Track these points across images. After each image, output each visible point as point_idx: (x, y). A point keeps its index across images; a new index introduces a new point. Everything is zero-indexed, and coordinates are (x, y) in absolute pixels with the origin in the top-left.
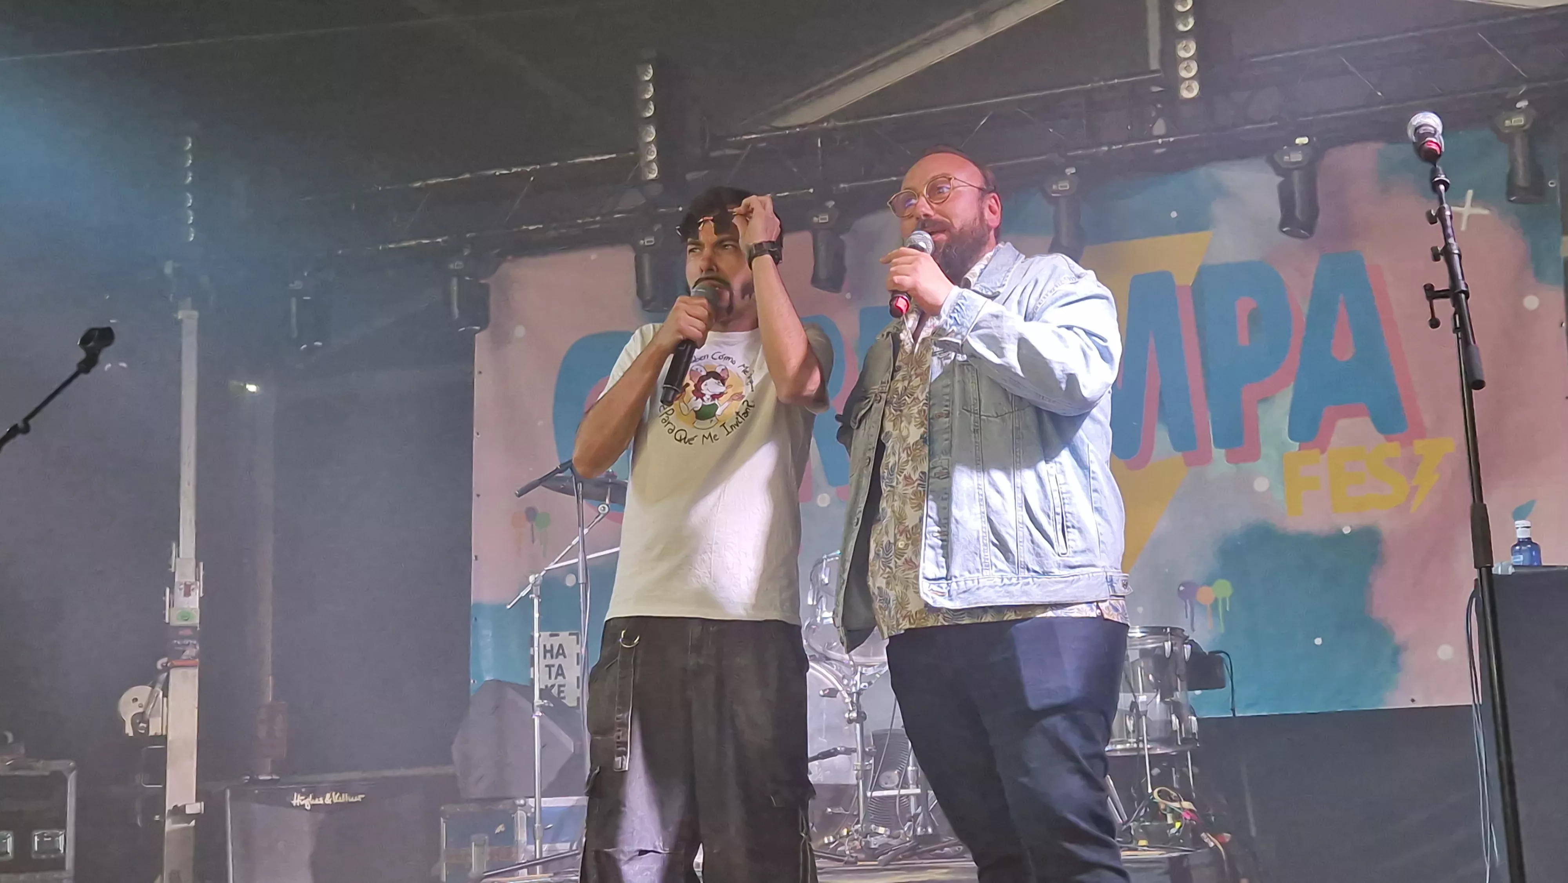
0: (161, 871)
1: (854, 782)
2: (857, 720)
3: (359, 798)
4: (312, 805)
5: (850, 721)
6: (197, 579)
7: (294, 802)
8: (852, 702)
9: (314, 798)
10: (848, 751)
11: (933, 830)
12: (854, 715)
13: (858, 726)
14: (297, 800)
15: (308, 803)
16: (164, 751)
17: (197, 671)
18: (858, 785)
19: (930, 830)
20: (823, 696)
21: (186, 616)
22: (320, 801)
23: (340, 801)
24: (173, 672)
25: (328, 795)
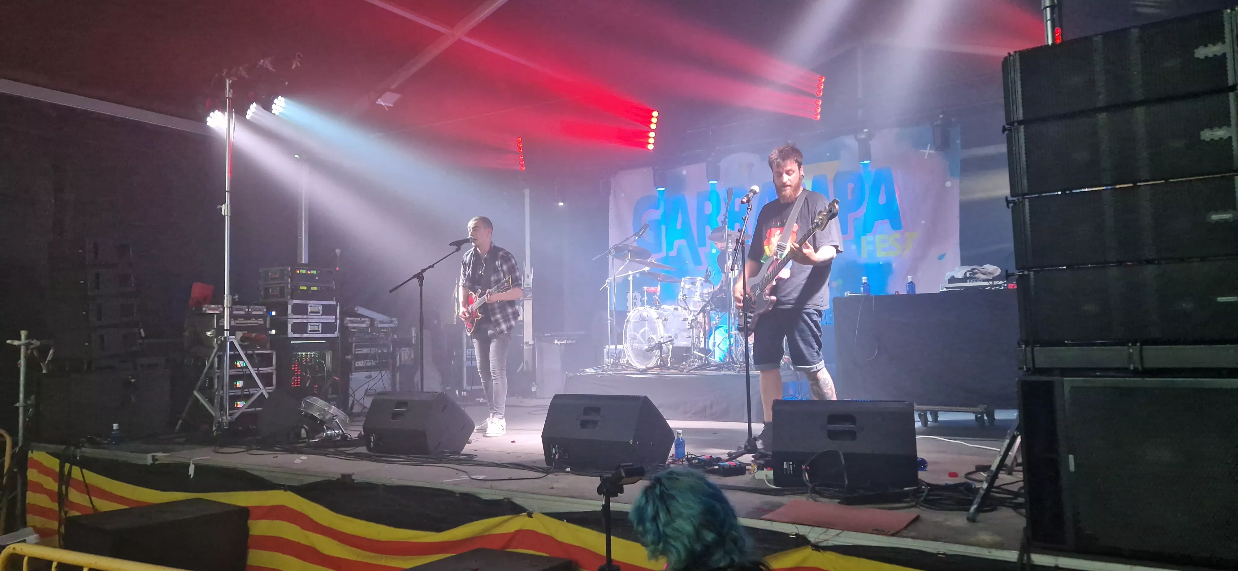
0: (523, 360)
1: (690, 346)
2: (691, 328)
3: (574, 342)
4: (561, 344)
5: (688, 329)
6: (531, 273)
7: (555, 343)
8: (689, 323)
9: (561, 341)
10: (690, 337)
11: (708, 362)
12: (689, 327)
13: (691, 330)
14: (556, 342)
15: (559, 343)
16: (523, 325)
17: (531, 301)
18: (691, 347)
19: (706, 362)
20: (684, 320)
21: (528, 285)
22: (562, 342)
23: (569, 342)
24: (524, 301)
25: (565, 341)
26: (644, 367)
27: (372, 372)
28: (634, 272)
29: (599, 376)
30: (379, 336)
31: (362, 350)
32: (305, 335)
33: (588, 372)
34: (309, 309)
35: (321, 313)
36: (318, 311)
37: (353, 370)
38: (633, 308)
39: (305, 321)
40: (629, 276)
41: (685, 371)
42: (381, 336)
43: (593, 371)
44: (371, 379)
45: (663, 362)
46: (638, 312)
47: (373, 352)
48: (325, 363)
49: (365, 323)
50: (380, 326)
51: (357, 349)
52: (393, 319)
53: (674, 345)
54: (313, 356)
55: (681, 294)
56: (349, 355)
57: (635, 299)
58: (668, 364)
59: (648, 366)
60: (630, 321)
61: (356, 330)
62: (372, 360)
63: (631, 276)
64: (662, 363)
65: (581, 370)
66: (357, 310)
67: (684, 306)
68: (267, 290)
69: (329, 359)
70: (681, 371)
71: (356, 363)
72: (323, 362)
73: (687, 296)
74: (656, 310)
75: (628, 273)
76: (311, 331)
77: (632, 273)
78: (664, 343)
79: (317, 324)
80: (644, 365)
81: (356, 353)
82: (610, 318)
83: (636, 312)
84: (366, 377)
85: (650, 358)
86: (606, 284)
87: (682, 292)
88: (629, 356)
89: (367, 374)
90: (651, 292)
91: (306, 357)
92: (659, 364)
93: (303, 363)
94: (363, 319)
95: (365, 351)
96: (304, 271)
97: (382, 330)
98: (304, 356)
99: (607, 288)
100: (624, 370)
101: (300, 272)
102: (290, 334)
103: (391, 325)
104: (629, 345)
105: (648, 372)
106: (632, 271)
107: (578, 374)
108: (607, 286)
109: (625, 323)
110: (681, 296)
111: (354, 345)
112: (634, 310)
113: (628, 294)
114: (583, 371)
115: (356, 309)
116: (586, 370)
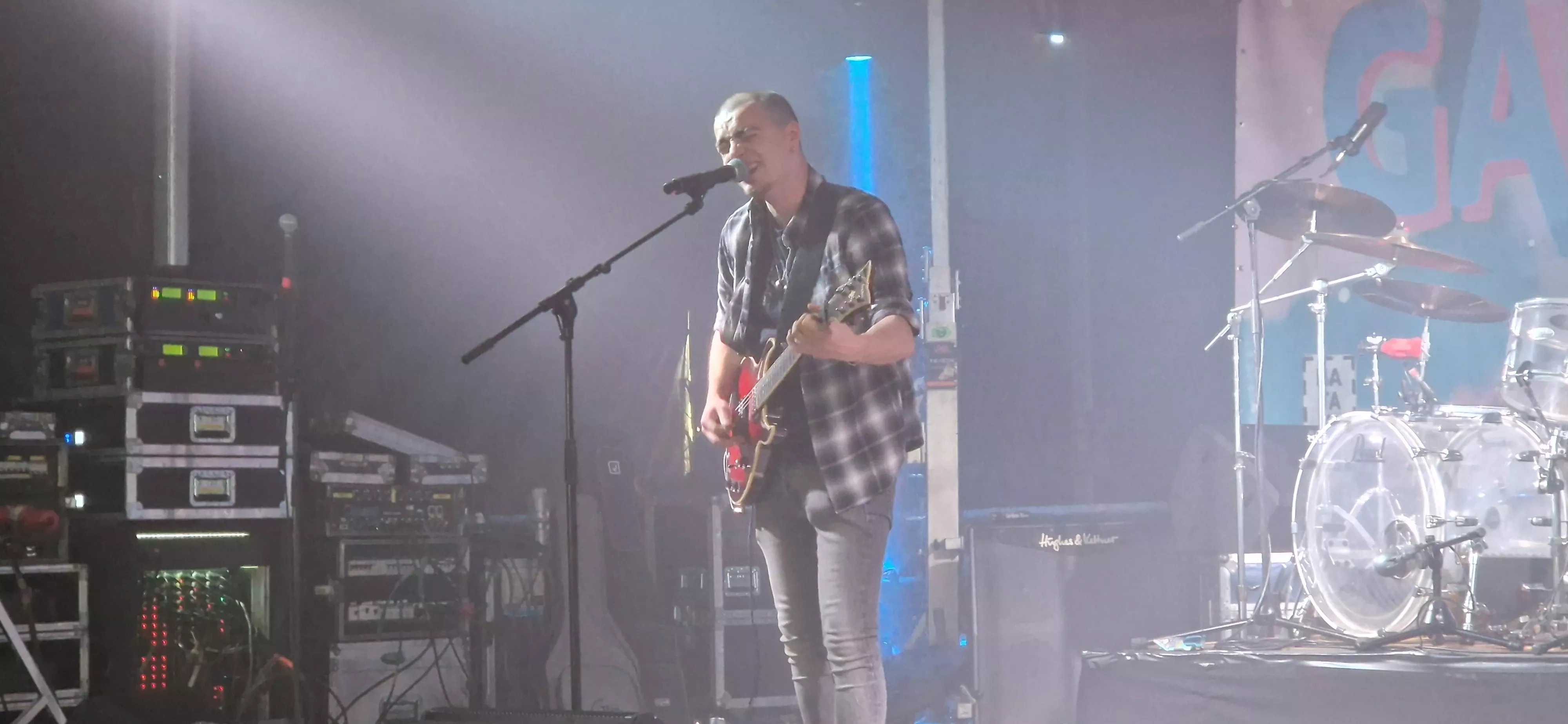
1: (1548, 556)
3: (1111, 540)
4: (1061, 547)
6: (952, 290)
7: (1042, 543)
9: (1063, 539)
13: (1551, 496)
14: (1045, 541)
15: (1056, 544)
16: (927, 479)
17: (956, 392)
18: (1551, 560)
21: (942, 332)
22: (1069, 543)
23: (1091, 542)
24: (931, 392)
25: (1078, 536)
26: (1373, 634)
27: (406, 644)
28: (1331, 283)
29: (1206, 664)
30: (426, 517)
31: (369, 567)
32: (181, 514)
33: (1162, 650)
34: (195, 424)
35: (233, 435)
36: (222, 429)
37: (341, 633)
38: (1328, 417)
39: (181, 463)
40: (1312, 297)
41: (1529, 648)
42: (432, 516)
43: (1181, 645)
44: (401, 666)
45: (1446, 614)
46: (1349, 429)
47: (406, 573)
48: (248, 606)
49: (380, 470)
50: (430, 480)
51: (352, 563)
52: (475, 458)
53: (1487, 553)
54: (208, 583)
55: (1510, 361)
56: (325, 583)
57: (1336, 384)
58: (1464, 621)
59: (1388, 629)
60: (1319, 461)
61: (350, 496)
62: (405, 601)
63: (1321, 298)
64: (1439, 617)
65: (1136, 641)
66: (353, 427)
67: (1521, 406)
68: (57, 358)
69: (260, 592)
70: (1513, 649)
71: (352, 610)
72: (242, 604)
73: (1534, 371)
74: (1417, 420)
75: (1309, 285)
76: (201, 498)
77: (1325, 285)
78: (1448, 544)
79: (222, 474)
80: (1372, 625)
81: (353, 573)
82: (1244, 453)
83: (1341, 427)
84: (385, 659)
85: (1394, 602)
86: (1227, 327)
87: (1514, 355)
88: (1315, 592)
89: (388, 647)
90: (1398, 355)
91: (186, 588)
92: (1428, 620)
93: (177, 606)
94: (373, 458)
95: (381, 567)
96: (175, 293)
97: (436, 496)
98: (178, 585)
99: (1232, 342)
100: (1298, 644)
101: (163, 295)
102: (134, 510)
103: (466, 479)
104: (1313, 548)
105: (1389, 650)
106: (1326, 281)
107: (1128, 658)
108: (1231, 337)
109: (1300, 472)
110: (1510, 369)
111: (342, 547)
112: (1331, 421)
113: (1307, 362)
114: (1143, 647)
115: (349, 421)
116: (1155, 641)
